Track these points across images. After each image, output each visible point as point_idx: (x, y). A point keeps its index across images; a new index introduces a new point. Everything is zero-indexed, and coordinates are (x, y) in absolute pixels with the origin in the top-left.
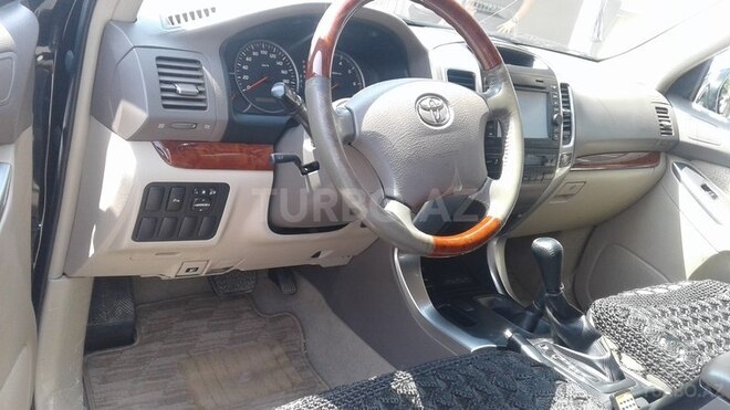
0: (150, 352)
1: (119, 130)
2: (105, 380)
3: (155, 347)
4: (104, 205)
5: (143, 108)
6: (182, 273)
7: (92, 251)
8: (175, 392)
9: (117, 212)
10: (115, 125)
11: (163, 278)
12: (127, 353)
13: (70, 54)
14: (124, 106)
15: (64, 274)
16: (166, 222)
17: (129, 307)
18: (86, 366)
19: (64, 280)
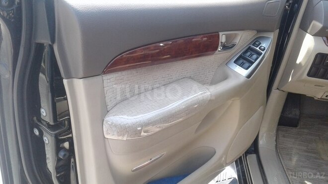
0: (303, 132)
1: (310, 32)
2: (284, 136)
3: (306, 131)
4: (298, 62)
5: (321, 23)
6: (324, 97)
7: (290, 80)
8: (312, 149)
9: (303, 64)
10: (308, 31)
11: (315, 98)
12: (294, 130)
13: (296, 5)
14: (314, 22)
15: (278, 89)
16: (322, 70)
17: (298, 112)
18: (278, 130)
19: (277, 90)
